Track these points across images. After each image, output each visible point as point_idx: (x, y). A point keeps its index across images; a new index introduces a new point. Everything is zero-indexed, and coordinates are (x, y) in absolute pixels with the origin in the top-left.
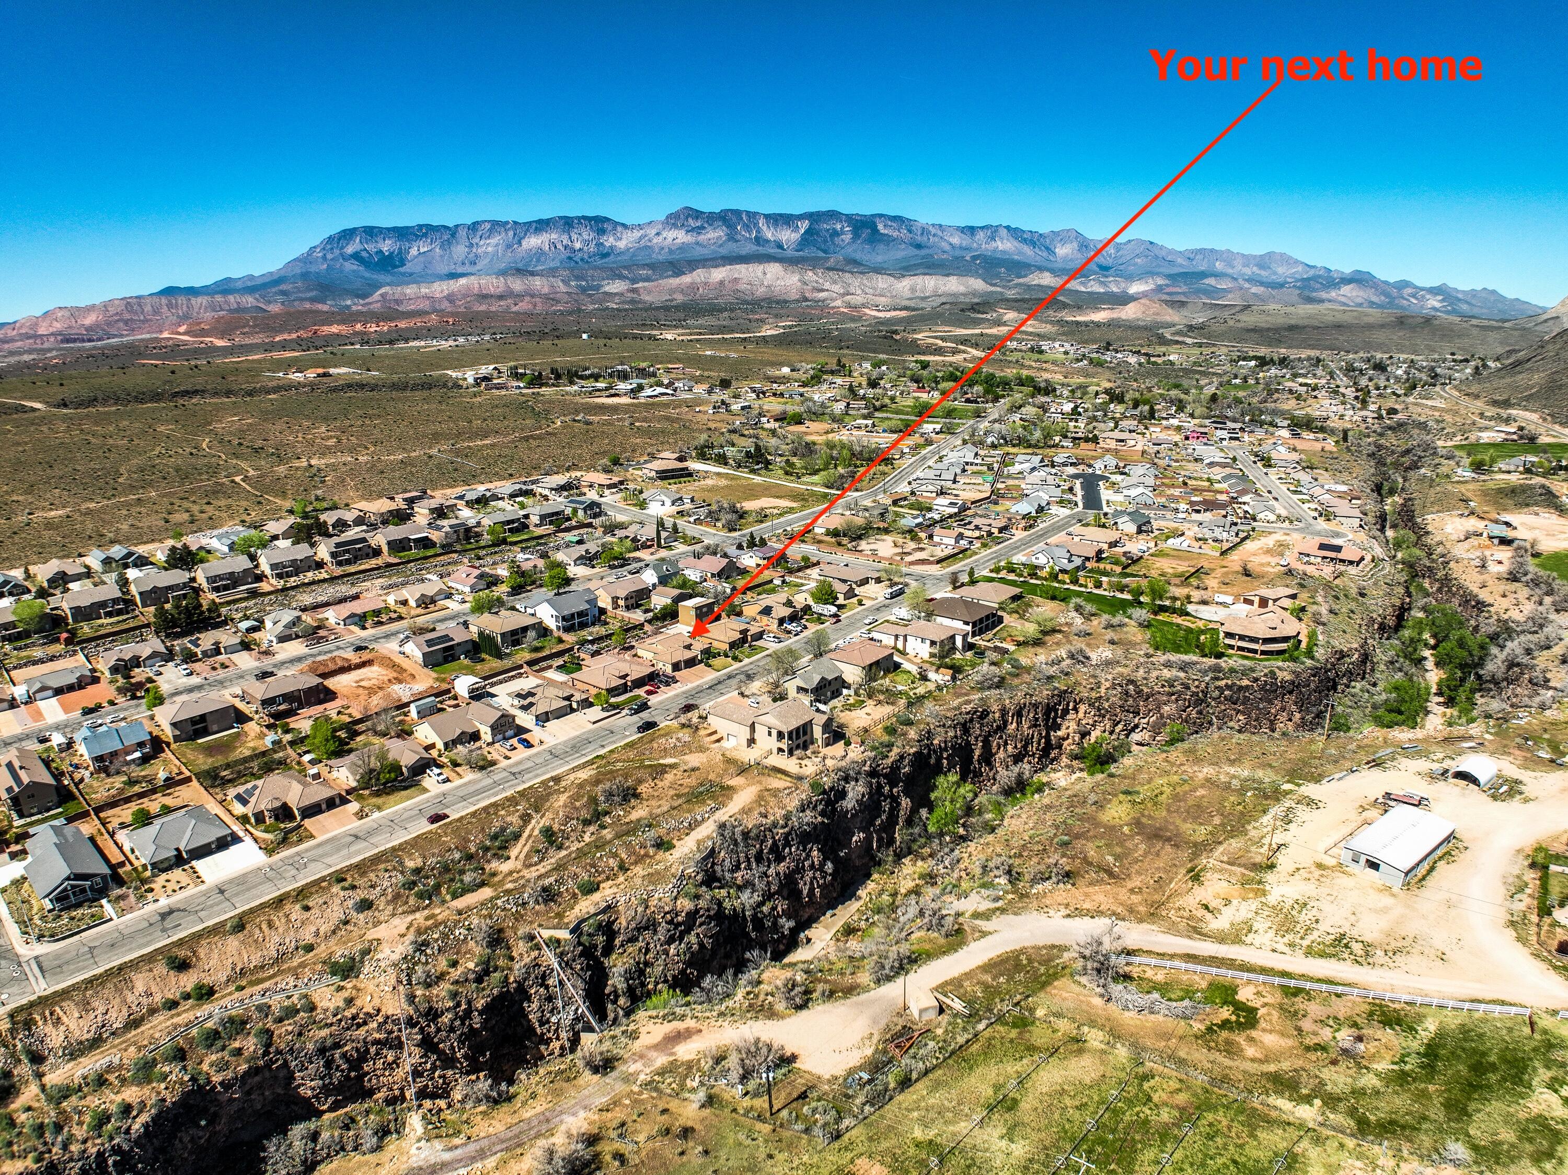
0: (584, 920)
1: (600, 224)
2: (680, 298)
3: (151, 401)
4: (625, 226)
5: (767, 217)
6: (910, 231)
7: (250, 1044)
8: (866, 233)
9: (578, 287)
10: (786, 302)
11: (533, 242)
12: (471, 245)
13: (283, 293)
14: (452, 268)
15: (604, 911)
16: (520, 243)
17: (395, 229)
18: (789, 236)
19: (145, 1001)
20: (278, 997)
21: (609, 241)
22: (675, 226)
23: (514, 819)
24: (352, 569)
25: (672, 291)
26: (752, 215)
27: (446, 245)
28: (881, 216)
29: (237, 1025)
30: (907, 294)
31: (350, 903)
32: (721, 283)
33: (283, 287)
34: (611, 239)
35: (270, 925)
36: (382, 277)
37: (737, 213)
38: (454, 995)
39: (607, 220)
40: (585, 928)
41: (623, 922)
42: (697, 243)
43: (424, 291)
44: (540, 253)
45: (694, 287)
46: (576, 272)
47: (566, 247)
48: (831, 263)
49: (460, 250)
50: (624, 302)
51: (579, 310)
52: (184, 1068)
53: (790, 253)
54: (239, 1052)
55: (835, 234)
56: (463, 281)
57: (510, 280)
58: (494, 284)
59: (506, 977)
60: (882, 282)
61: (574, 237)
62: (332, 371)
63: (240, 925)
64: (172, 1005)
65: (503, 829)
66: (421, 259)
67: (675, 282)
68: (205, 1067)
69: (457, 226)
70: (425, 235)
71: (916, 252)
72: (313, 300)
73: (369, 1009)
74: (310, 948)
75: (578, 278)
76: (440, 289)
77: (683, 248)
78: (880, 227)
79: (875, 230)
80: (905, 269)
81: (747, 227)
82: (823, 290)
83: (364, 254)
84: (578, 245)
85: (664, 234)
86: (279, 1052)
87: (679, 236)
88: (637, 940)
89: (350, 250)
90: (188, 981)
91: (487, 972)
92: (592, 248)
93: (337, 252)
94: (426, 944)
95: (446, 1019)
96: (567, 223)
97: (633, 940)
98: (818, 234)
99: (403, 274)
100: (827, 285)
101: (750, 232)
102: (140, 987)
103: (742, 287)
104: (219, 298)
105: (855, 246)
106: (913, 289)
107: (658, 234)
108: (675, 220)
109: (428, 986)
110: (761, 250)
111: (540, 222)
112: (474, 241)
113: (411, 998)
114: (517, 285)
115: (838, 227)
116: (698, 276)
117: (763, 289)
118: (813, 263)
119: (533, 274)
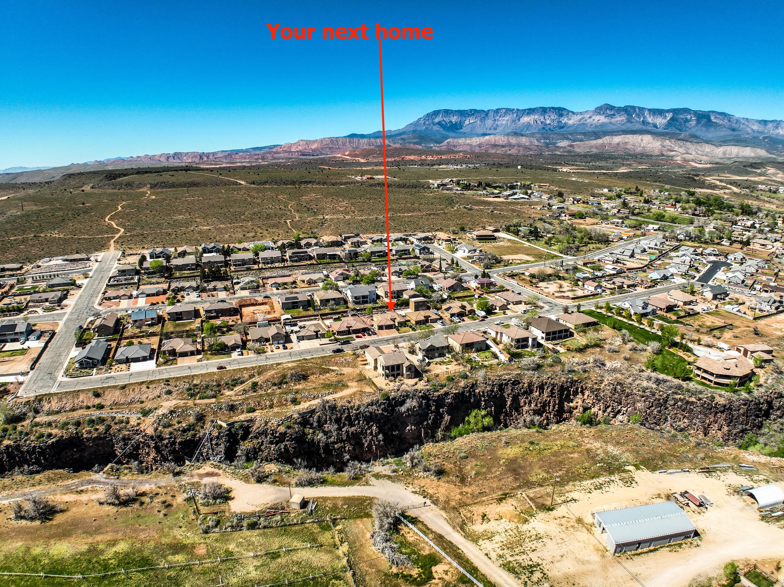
0: (237, 422)
1: (560, 111)
2: (594, 151)
3: (290, 184)
4: (573, 113)
5: (650, 110)
6: (729, 121)
7: (101, 428)
8: (704, 121)
9: (544, 143)
10: (651, 156)
11: (525, 119)
12: (495, 120)
13: (403, 139)
14: (484, 131)
15: (247, 421)
16: (519, 120)
17: (458, 111)
18: (660, 121)
19: (80, 404)
20: (120, 415)
21: (564, 120)
22: (599, 113)
23: (246, 376)
24: (296, 264)
25: (591, 147)
26: (642, 110)
27: (483, 120)
28: (714, 112)
29: (102, 420)
30: (721, 155)
31: (164, 390)
32: (618, 144)
33: (403, 136)
34: (566, 119)
35: (133, 390)
36: (451, 134)
37: (634, 108)
38: (171, 433)
39: (564, 109)
40: (237, 425)
41: (255, 428)
42: (610, 123)
43: (468, 141)
44: (528, 125)
45: (603, 146)
46: (544, 135)
47: (542, 123)
48: (682, 136)
49: (489, 122)
50: (565, 152)
51: (541, 154)
52: (76, 429)
53: (660, 130)
54: (97, 430)
55: (687, 121)
56: (487, 137)
57: (510, 138)
58: (501, 139)
59: (196, 434)
60: (708, 148)
61: (547, 117)
62: (376, 177)
63: (123, 387)
64: (88, 408)
65: (239, 378)
66: (470, 126)
67: (594, 142)
68: (84, 431)
69: (489, 111)
70: (473, 114)
71: (732, 133)
72: (415, 143)
73: (142, 429)
74: (142, 402)
75: (545, 138)
76: (476, 141)
77: (603, 125)
78: (712, 118)
79: (709, 120)
80: (724, 142)
81: (638, 116)
82: (673, 151)
83: (443, 123)
84: (548, 122)
85: (593, 118)
86: (110, 434)
87: (602, 119)
88: (258, 438)
89: (437, 120)
90: (97, 401)
91: (189, 430)
92: (555, 124)
93: (430, 121)
94: (175, 412)
95: (165, 442)
96: (544, 111)
97: (256, 437)
98: (677, 120)
99: (461, 133)
100: (676, 148)
101: (639, 118)
102: (81, 399)
103: (629, 147)
104: (372, 140)
105: (697, 128)
106: (724, 153)
107: (590, 117)
108: (599, 110)
109: (164, 427)
110: (644, 128)
111: (530, 109)
112: (497, 118)
113: (156, 429)
114: (513, 140)
115: (689, 117)
116: (606, 140)
117: (640, 149)
118: (671, 136)
119: (522, 135)
